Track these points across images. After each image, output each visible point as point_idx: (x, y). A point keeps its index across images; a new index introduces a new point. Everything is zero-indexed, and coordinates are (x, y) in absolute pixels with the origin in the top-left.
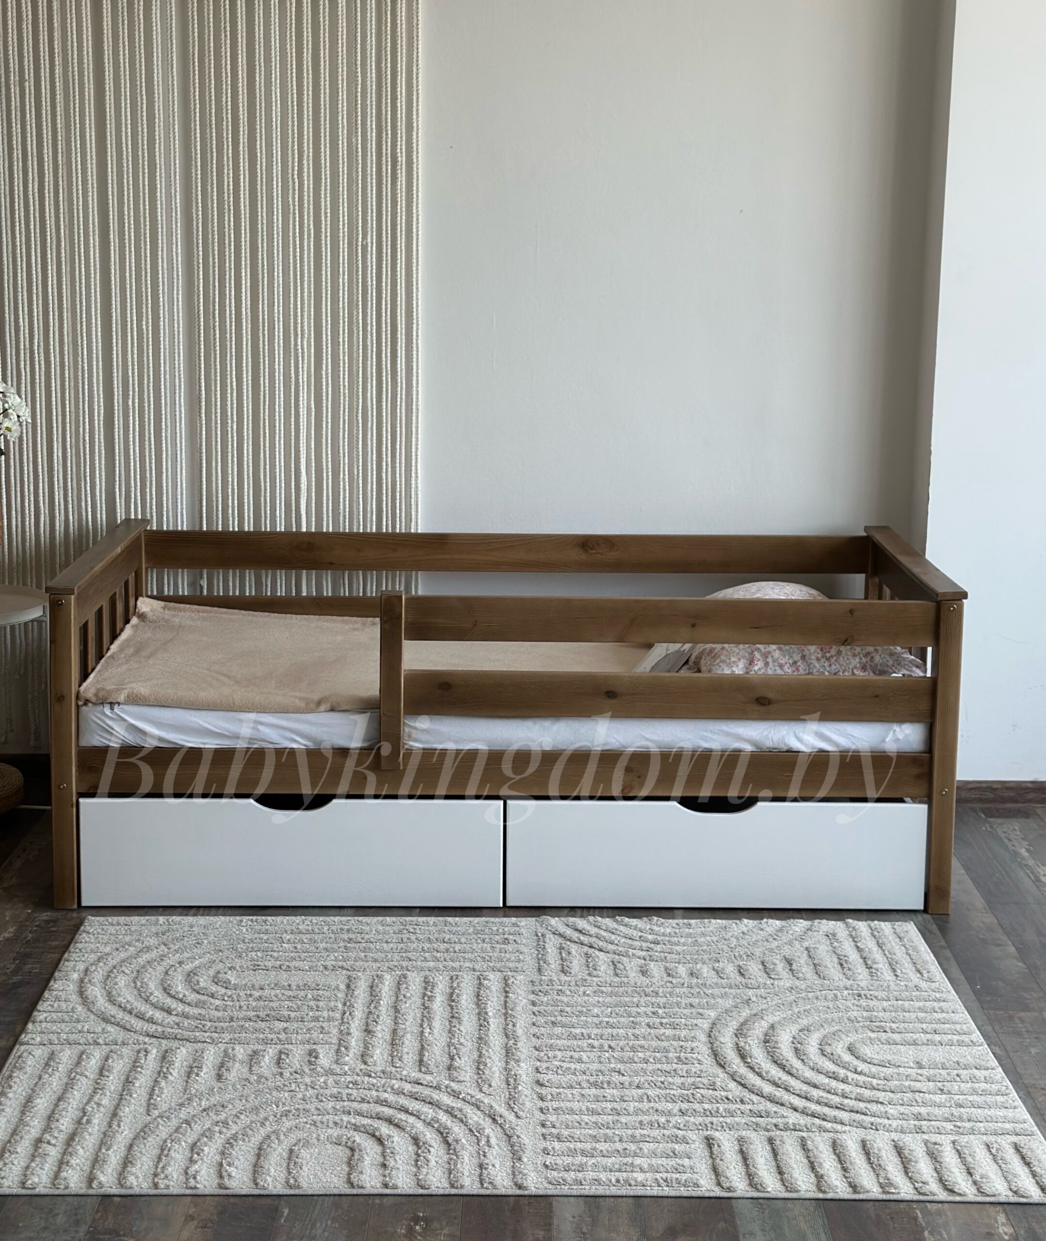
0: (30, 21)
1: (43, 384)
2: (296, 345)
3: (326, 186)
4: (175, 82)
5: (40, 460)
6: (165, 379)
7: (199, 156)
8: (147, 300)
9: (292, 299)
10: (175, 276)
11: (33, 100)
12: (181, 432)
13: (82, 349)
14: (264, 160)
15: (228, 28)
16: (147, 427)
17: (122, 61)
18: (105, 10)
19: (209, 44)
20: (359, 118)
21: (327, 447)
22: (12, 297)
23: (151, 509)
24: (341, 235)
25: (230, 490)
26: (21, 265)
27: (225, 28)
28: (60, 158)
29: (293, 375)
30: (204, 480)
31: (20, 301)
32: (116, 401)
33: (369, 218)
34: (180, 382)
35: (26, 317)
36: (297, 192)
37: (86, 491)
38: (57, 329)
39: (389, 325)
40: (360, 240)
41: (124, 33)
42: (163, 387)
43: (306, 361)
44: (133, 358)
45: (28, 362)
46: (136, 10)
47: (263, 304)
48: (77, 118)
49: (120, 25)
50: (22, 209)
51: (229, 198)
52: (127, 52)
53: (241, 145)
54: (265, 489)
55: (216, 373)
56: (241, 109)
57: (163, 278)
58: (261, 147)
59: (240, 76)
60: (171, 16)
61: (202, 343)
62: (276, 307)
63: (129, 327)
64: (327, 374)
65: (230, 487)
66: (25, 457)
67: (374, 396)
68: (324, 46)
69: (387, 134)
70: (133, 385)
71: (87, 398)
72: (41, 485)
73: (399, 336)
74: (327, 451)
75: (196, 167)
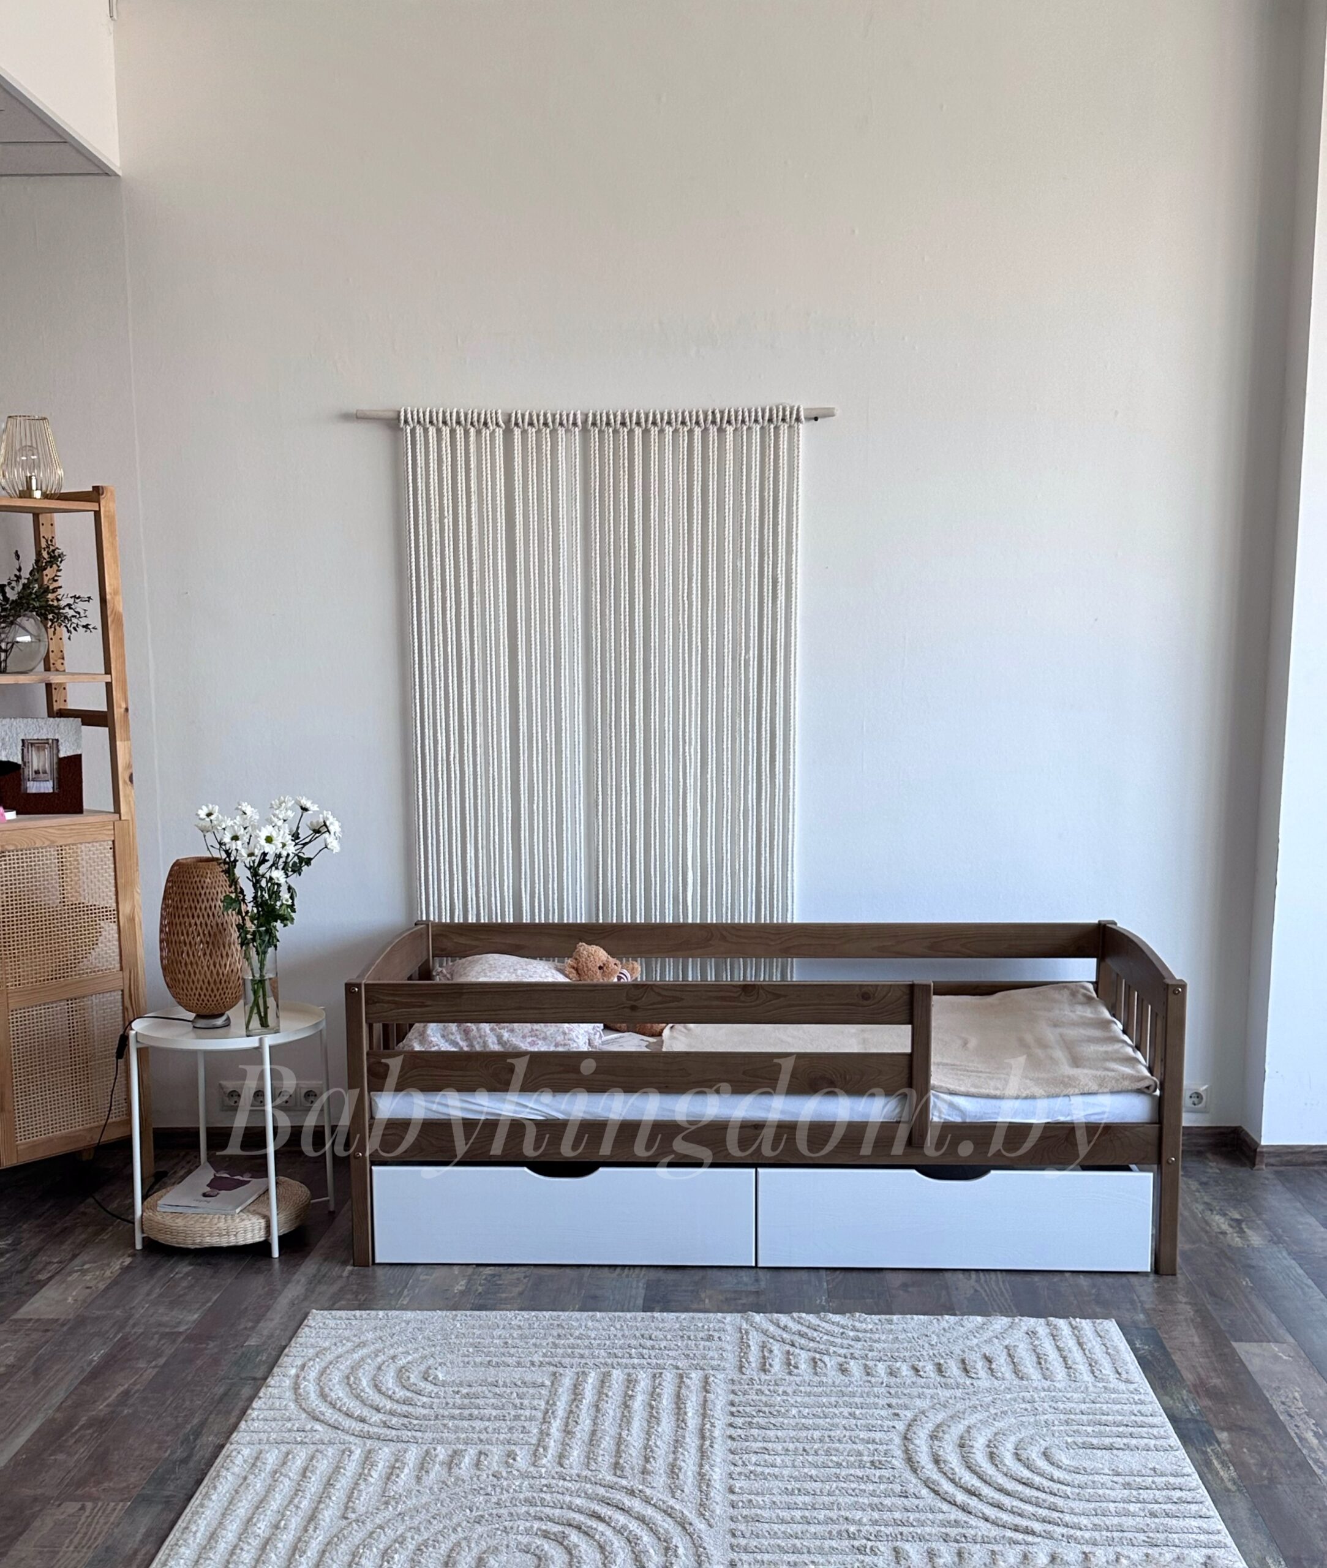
0: (450, 463)
1: (458, 792)
2: (684, 752)
3: (713, 607)
4: (578, 515)
5: (455, 860)
6: (566, 785)
7: (598, 582)
8: (551, 714)
9: (681, 710)
10: (576, 691)
11: (451, 535)
12: (580, 833)
13: (493, 759)
14: (657, 585)
15: (626, 465)
16: (550, 829)
17: (531, 497)
18: (516, 452)
19: (609, 479)
20: (744, 543)
21: (711, 845)
22: (431, 714)
23: (553, 903)
24: (726, 650)
25: (624, 885)
26: (440, 684)
27: (624, 464)
28: (475, 587)
29: (681, 780)
30: (601, 876)
31: (438, 717)
32: (522, 806)
33: (752, 635)
34: (580, 787)
35: (444, 731)
36: (686, 612)
37: (495, 888)
38: (470, 742)
39: (768, 732)
40: (743, 655)
41: (532, 472)
42: (564, 793)
43: (693, 767)
44: (537, 767)
45: (445, 772)
46: (544, 451)
47: (655, 715)
48: (491, 550)
49: (530, 464)
50: (441, 634)
51: (625, 619)
52: (535, 489)
53: (637, 571)
54: (656, 884)
55: (612, 779)
56: (637, 538)
57: (565, 693)
58: (654, 573)
59: (636, 508)
60: (575, 455)
61: (600, 752)
62: (666, 718)
63: (535, 738)
64: (712, 778)
65: (624, 882)
66: (442, 858)
67: (755, 797)
68: (713, 478)
69: (769, 558)
70: (538, 791)
71: (496, 804)
72: (455, 882)
73: (777, 742)
74: (711, 848)
75: (596, 592)
